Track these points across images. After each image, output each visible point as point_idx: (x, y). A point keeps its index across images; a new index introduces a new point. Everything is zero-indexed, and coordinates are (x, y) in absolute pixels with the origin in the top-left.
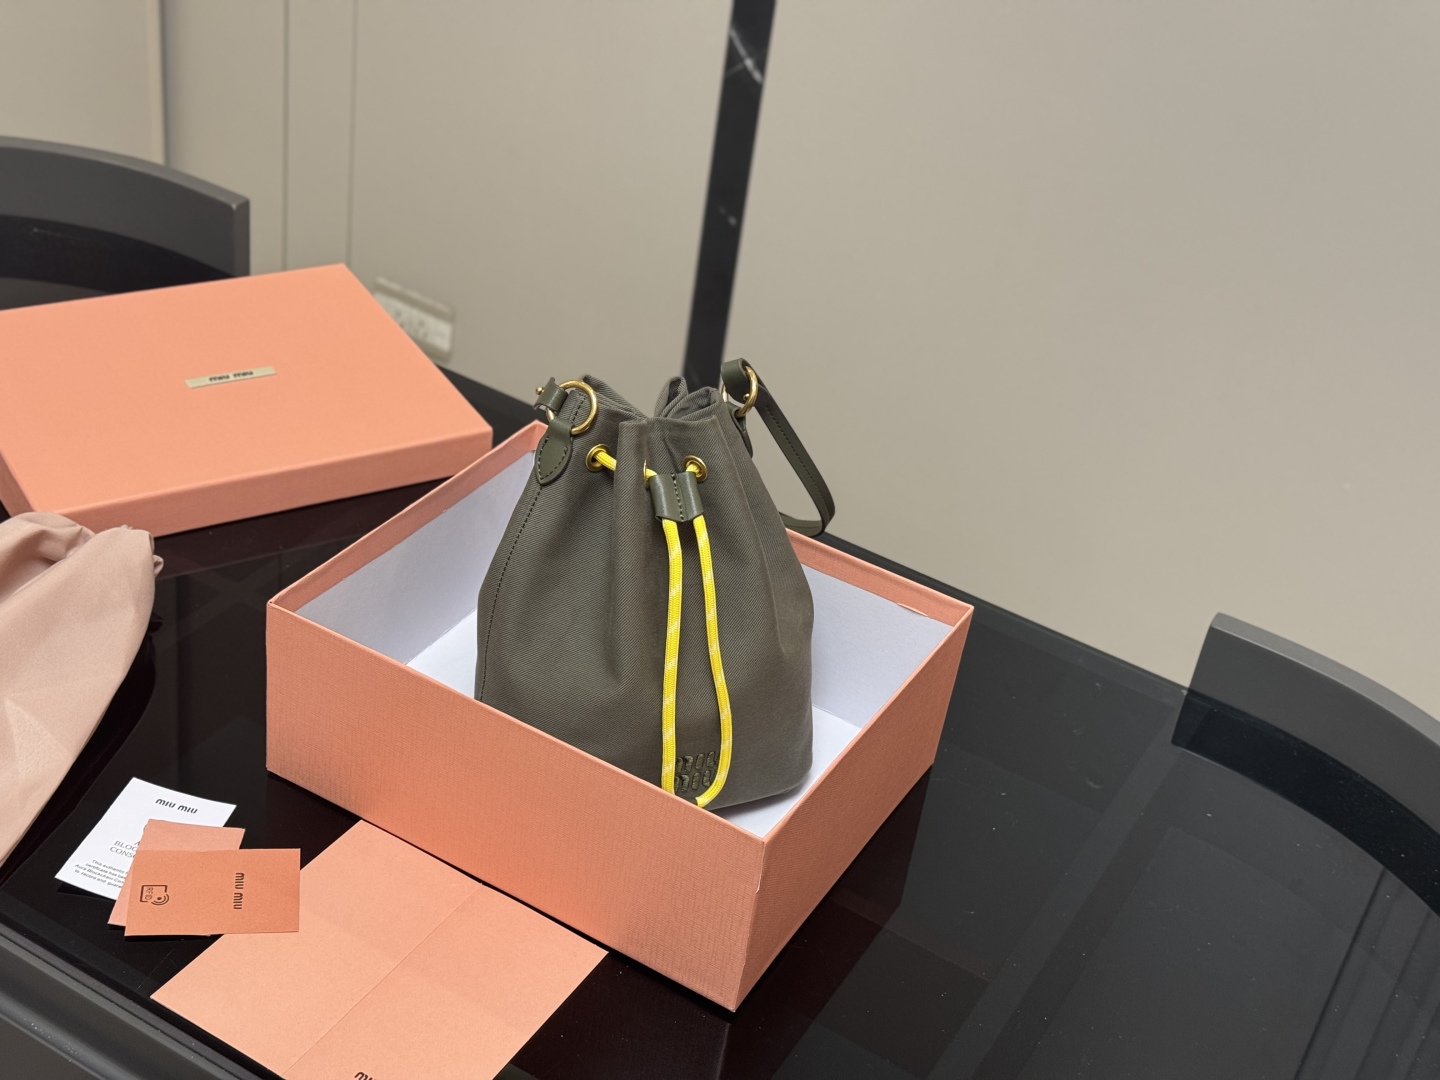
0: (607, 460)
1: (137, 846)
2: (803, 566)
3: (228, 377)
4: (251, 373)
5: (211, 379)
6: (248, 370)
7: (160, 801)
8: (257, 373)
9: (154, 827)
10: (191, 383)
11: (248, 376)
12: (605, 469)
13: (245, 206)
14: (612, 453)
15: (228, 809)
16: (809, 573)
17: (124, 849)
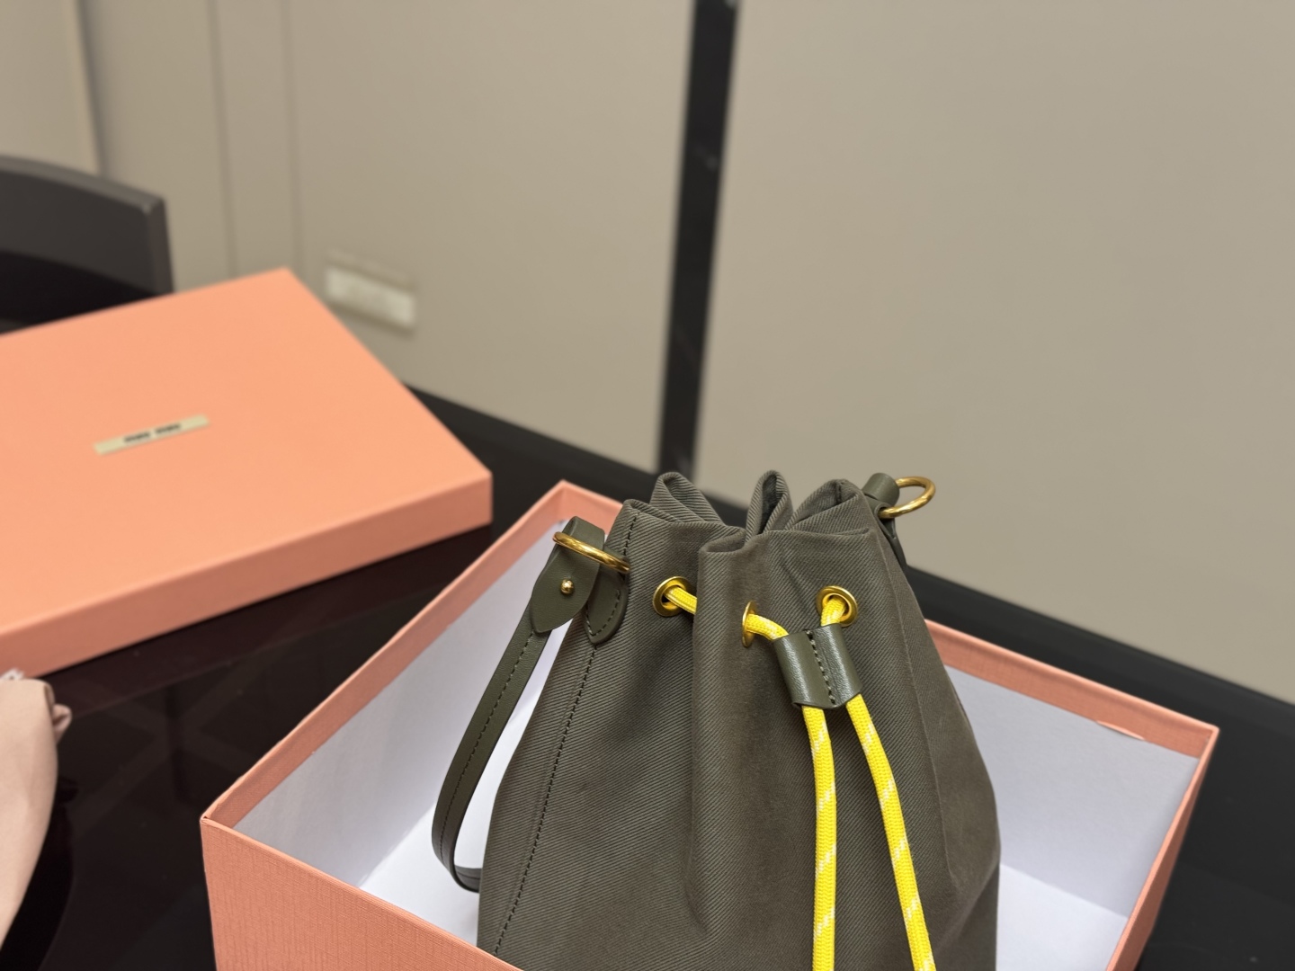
0: (682, 598)
2: (949, 670)
3: (147, 435)
4: (176, 427)
5: (128, 439)
6: (172, 422)
8: (187, 424)
10: (101, 448)
11: (174, 432)
12: (682, 612)
13: (160, 208)
14: (692, 590)
16: (957, 677)
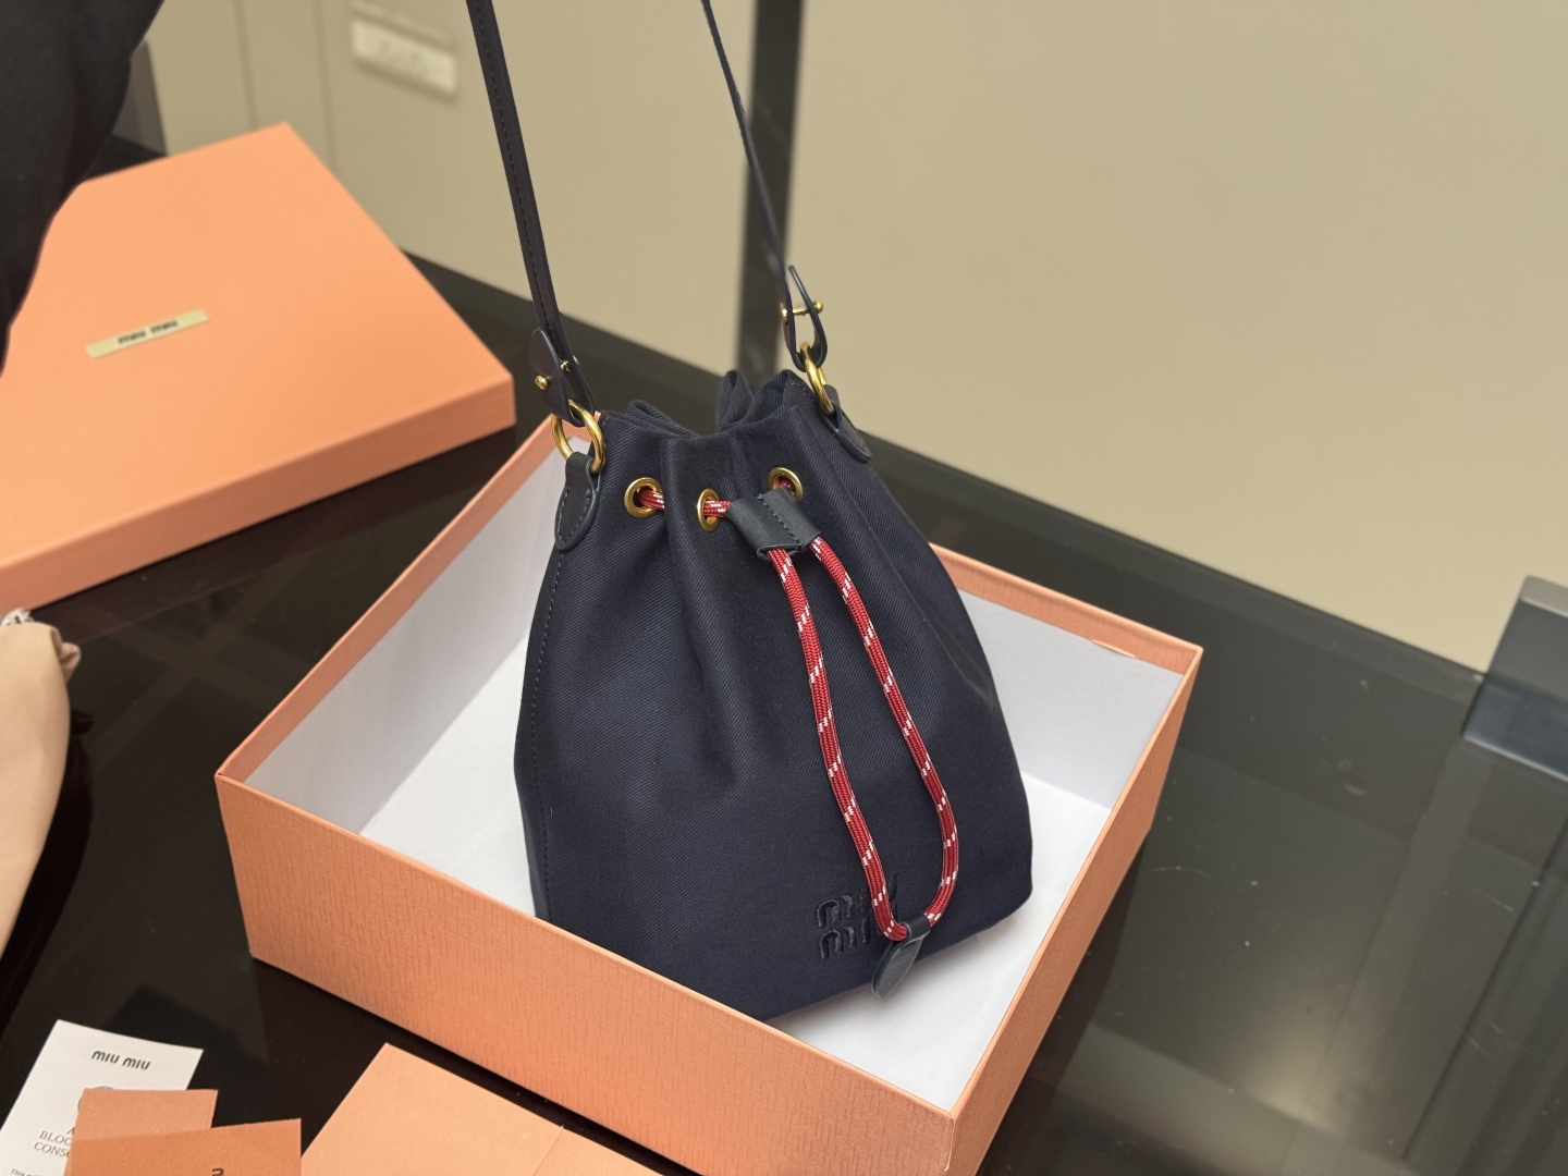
1: (70, 1135)
3: (144, 334)
4: (175, 324)
5: (120, 341)
6: (170, 321)
7: (99, 1054)
8: (184, 321)
9: (95, 1101)
10: (93, 351)
11: (171, 328)
15: (193, 1056)
17: (53, 1144)
